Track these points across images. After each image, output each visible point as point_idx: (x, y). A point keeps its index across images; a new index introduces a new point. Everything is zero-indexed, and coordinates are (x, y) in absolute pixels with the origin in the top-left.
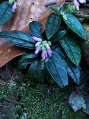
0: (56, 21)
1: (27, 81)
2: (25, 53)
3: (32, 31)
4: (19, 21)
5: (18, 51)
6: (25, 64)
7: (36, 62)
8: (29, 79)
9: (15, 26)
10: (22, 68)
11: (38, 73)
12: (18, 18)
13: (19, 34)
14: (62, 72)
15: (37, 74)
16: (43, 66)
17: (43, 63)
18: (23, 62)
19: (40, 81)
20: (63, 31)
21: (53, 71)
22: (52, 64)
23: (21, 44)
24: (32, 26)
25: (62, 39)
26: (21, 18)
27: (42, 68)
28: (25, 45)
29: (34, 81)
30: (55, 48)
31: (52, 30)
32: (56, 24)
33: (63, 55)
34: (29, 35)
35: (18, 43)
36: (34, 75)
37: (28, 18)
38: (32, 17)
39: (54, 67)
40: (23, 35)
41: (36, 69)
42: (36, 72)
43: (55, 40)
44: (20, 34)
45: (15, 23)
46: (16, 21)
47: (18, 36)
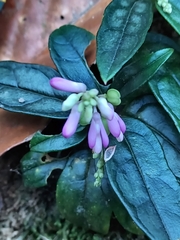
0: (136, 19)
1: (57, 228)
2: (39, 134)
3: (59, 58)
4: (22, 30)
5: (21, 127)
6: (42, 172)
7: (80, 163)
8: (63, 221)
9: (10, 46)
10: (36, 185)
11: (87, 201)
12: (20, 19)
13: (19, 72)
14: (166, 192)
15: (86, 204)
16: (99, 174)
17: (99, 165)
18: (36, 166)
19: (96, 229)
20: (160, 52)
21: (133, 190)
22: (130, 168)
23: (24, 106)
24: (60, 41)
25: (160, 77)
26: (29, 20)
27: (96, 183)
28: (38, 107)
29: (79, 229)
30: (141, 110)
31: (119, 50)
32: (132, 29)
33: (168, 133)
34: (50, 73)
35: (14, 103)
36: (75, 207)
37: (50, 16)
38: (65, 11)
39: (134, 176)
40: (32, 73)
41: (80, 185)
42: (81, 196)
43: (137, 84)
44: (21, 73)
45: (12, 38)
46: (15, 29)
47: (16, 78)
